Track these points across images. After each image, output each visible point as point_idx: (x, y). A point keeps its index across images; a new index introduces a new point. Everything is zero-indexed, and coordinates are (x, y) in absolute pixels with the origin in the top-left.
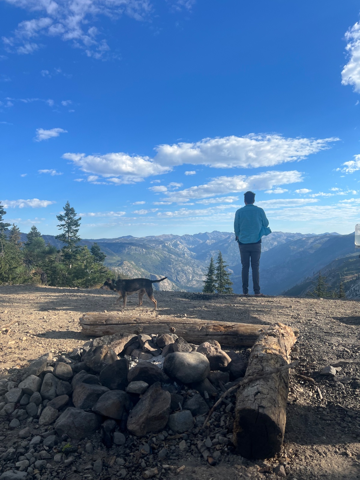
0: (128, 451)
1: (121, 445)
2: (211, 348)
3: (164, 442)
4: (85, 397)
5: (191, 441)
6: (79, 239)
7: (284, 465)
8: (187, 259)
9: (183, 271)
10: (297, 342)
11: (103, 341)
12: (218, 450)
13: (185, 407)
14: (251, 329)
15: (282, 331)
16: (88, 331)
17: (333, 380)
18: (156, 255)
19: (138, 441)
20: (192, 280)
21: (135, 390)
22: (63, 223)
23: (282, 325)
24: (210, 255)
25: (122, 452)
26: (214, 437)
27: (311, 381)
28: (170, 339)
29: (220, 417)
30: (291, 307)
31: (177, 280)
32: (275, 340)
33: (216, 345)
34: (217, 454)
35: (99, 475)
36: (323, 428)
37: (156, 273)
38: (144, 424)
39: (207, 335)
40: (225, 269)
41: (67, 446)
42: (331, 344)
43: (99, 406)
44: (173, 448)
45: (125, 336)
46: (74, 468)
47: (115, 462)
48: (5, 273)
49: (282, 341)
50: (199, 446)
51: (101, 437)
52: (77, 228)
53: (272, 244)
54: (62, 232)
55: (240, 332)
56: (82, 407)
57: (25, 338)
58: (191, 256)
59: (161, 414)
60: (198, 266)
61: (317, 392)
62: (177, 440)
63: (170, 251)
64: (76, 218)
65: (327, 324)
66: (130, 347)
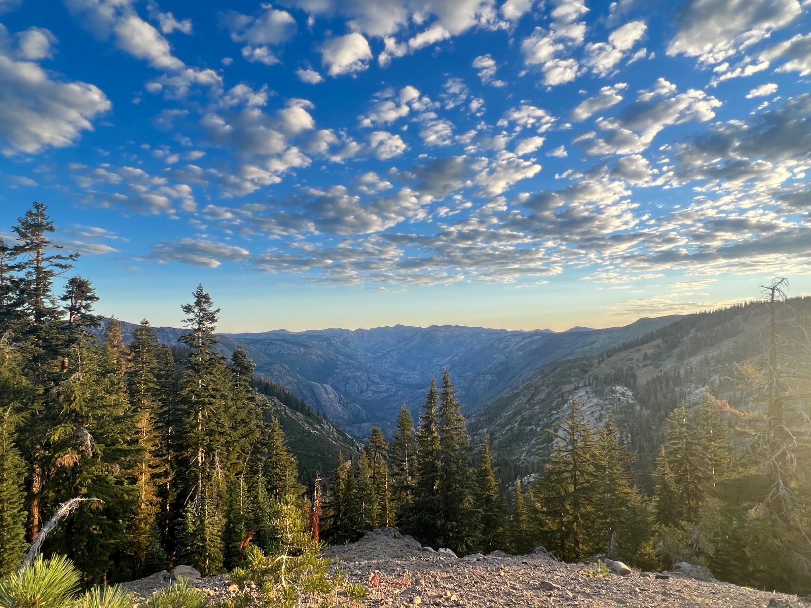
9: (355, 378)
18: (317, 355)
22: (191, 316)
31: (346, 390)
37: (317, 381)
52: (212, 325)
63: (337, 351)
64: (212, 309)
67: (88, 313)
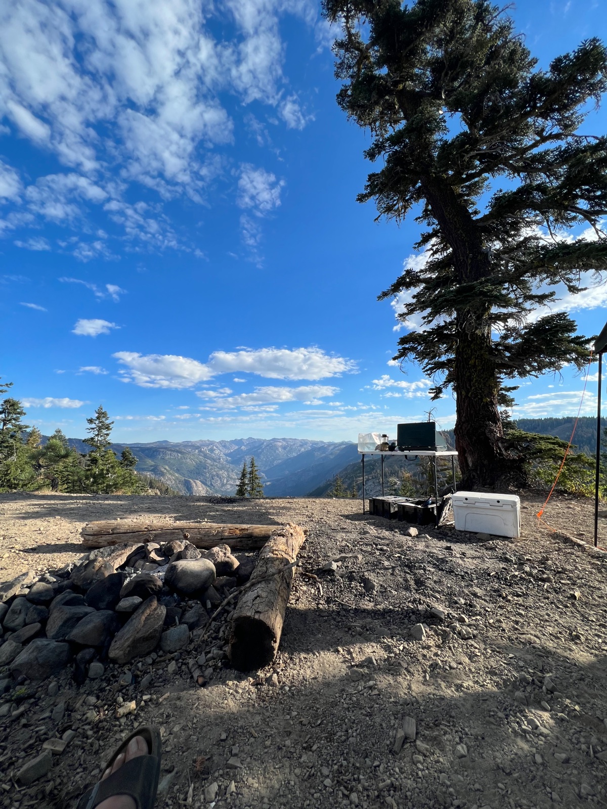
0: (105, 684)
1: (97, 678)
2: (220, 553)
3: (151, 667)
4: (60, 623)
5: (183, 660)
6: (109, 443)
7: (278, 673)
8: (222, 464)
9: (218, 475)
10: (306, 540)
11: (102, 553)
12: (210, 667)
13: (183, 620)
14: (265, 531)
15: (292, 531)
16: (90, 542)
17: (333, 575)
18: (191, 460)
19: (119, 670)
20: (226, 484)
21: (125, 608)
22: (93, 426)
23: (292, 524)
24: (245, 460)
25: (96, 687)
26: (209, 652)
27: (315, 578)
28: (179, 546)
29: (220, 628)
30: (307, 507)
31: (211, 484)
32: (283, 540)
33: (226, 549)
34: (209, 671)
35: (58, 724)
36: (320, 625)
37: (190, 478)
38: (128, 649)
39: (222, 539)
40: (257, 473)
41: (21, 690)
42: (336, 540)
43: (76, 633)
44: (161, 672)
45: (129, 546)
46: (24, 721)
47: (84, 702)
48: (14, 479)
49: (290, 541)
50: (190, 665)
51: (72, 672)
52: (108, 432)
53: (299, 451)
54: (91, 435)
55: (255, 534)
56: (55, 637)
57: (7, 555)
58: (226, 461)
59: (151, 633)
60: (233, 471)
61: (318, 588)
62: (167, 661)
63: (205, 456)
64: (107, 422)
65: (336, 521)
66: (134, 558)
67: (17, 423)
